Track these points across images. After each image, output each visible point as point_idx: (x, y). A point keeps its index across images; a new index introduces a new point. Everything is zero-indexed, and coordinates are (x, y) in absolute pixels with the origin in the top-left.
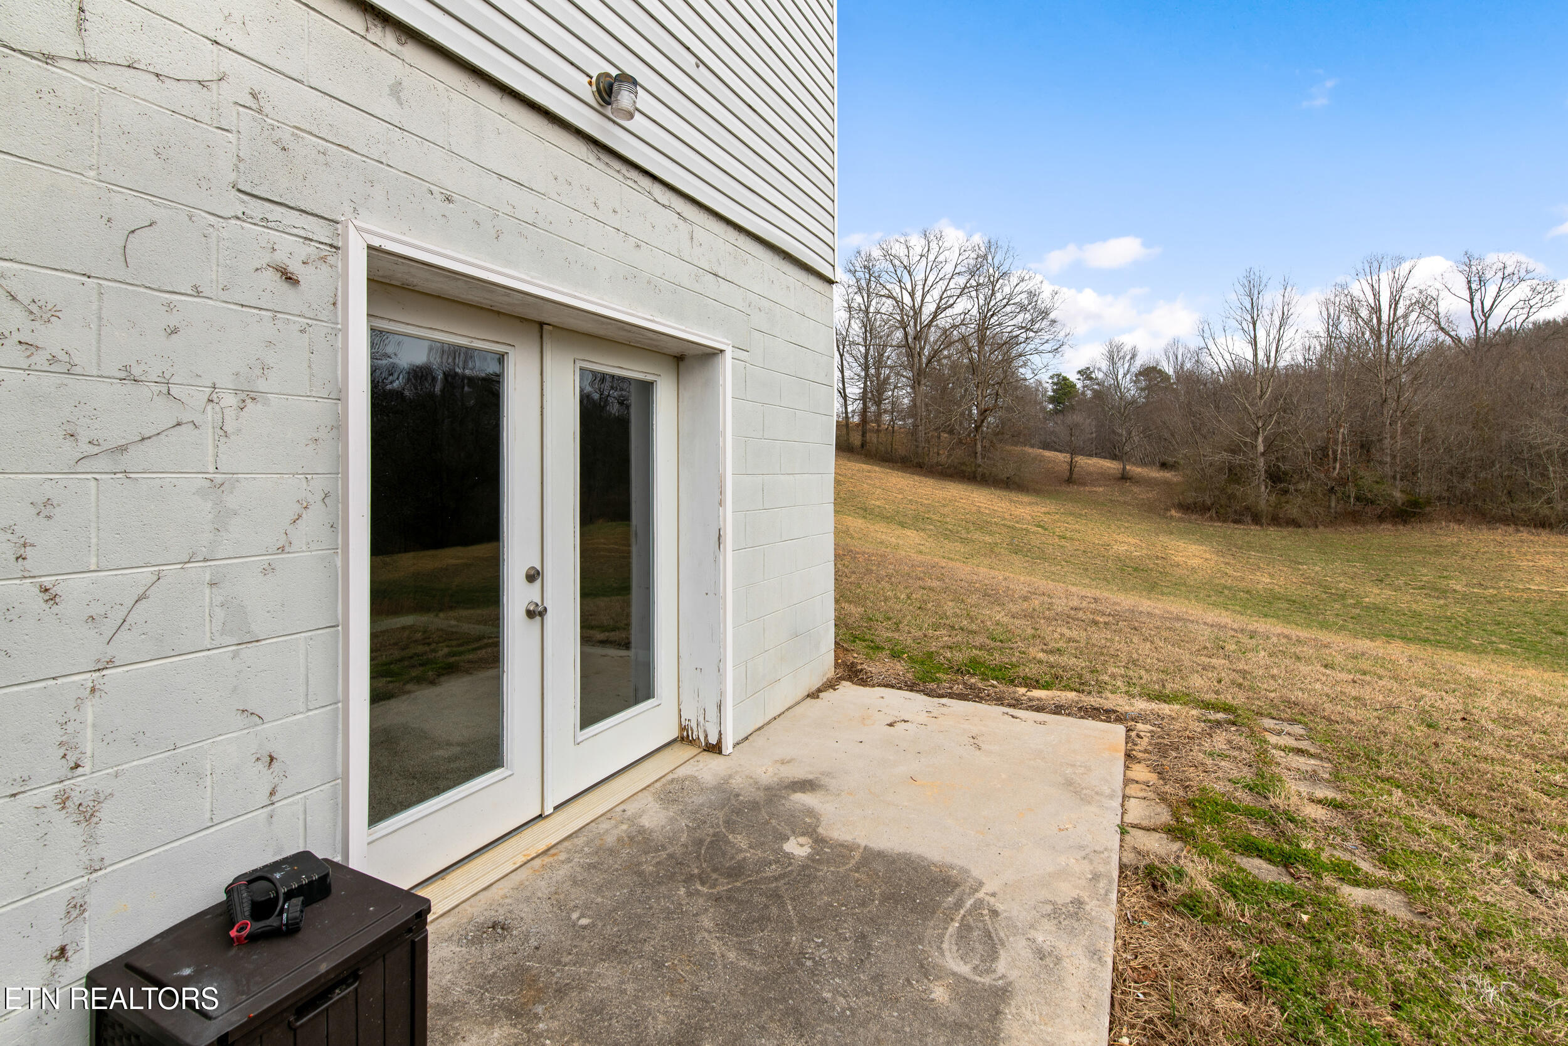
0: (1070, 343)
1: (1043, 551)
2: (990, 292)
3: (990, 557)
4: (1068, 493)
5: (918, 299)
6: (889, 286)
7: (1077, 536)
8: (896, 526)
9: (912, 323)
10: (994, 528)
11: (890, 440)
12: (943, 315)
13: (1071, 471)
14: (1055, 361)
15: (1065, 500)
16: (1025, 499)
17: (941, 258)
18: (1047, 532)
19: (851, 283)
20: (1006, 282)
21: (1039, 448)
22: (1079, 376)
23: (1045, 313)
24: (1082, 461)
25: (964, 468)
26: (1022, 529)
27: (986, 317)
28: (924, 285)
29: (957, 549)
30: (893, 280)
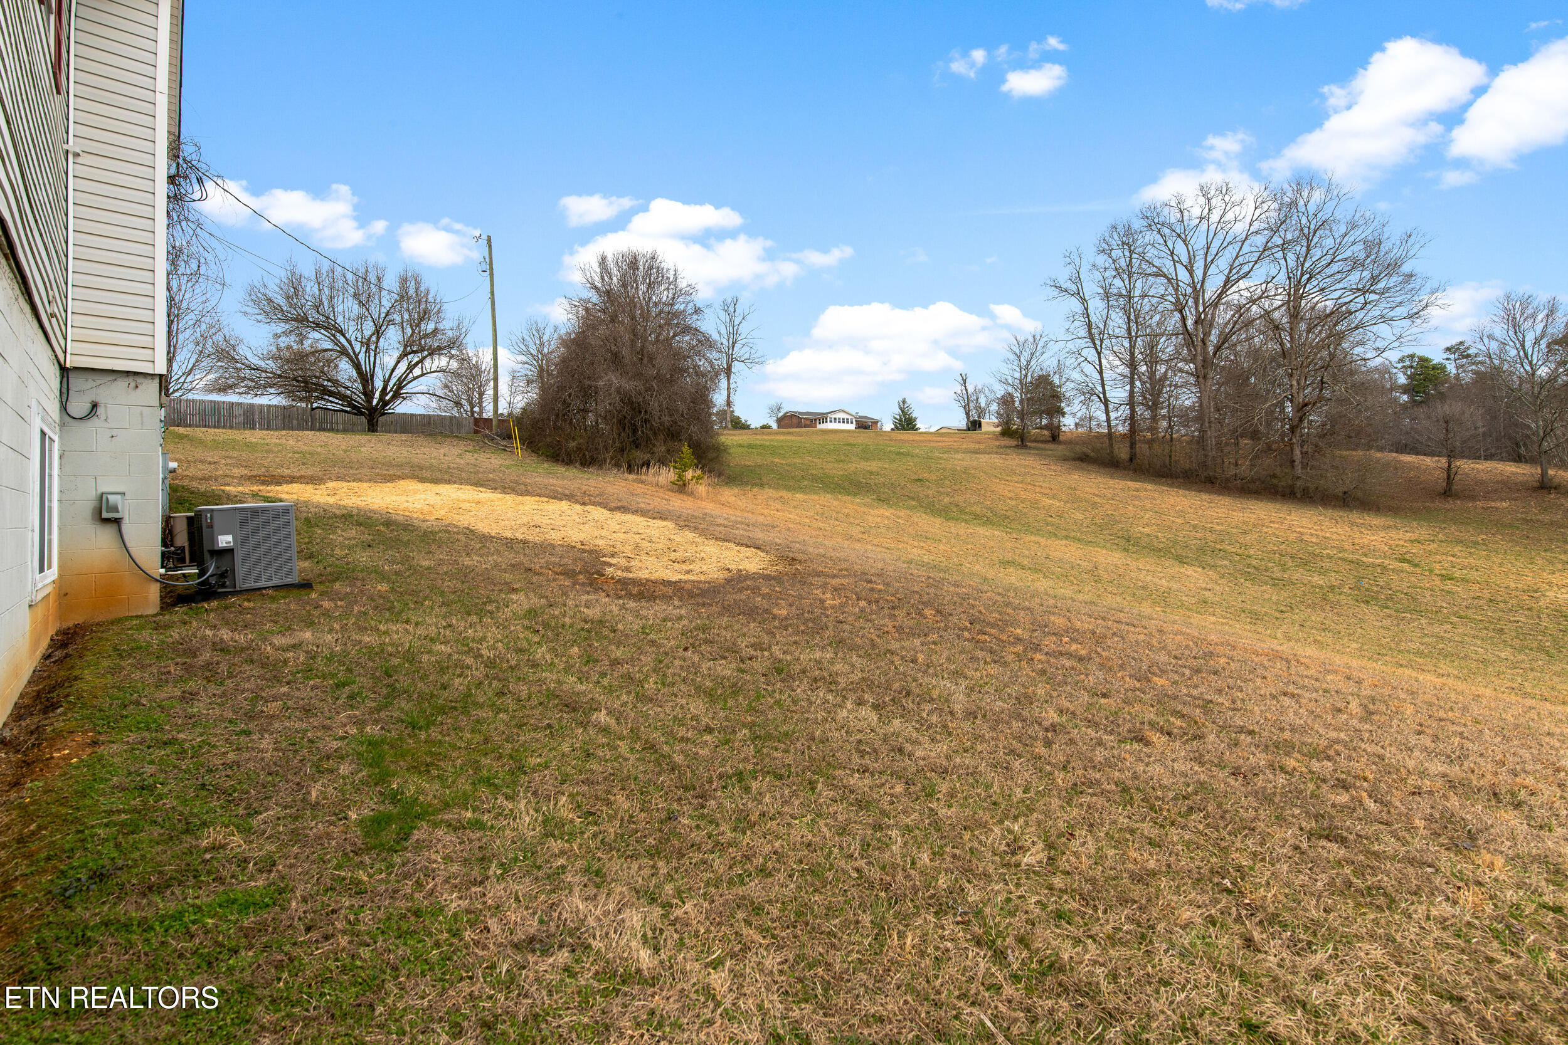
0: (1439, 302)
1: (1415, 600)
2: (1304, 249)
3: (1323, 610)
4: (1447, 510)
5: (1199, 273)
6: (1157, 262)
7: (1473, 575)
8: (1171, 562)
9: (1191, 302)
10: (1327, 564)
11: (1167, 451)
12: (1234, 289)
13: (1449, 479)
14: (1414, 330)
15: (1444, 521)
16: (1376, 521)
17: (1230, 216)
18: (1418, 570)
19: (1107, 265)
20: (1327, 232)
21: (1391, 451)
22: (1447, 355)
23: (1392, 267)
24: (1466, 466)
25: (1275, 481)
26: (1374, 565)
27: (1299, 282)
28: (1206, 255)
29: (1267, 596)
30: (1162, 254)
